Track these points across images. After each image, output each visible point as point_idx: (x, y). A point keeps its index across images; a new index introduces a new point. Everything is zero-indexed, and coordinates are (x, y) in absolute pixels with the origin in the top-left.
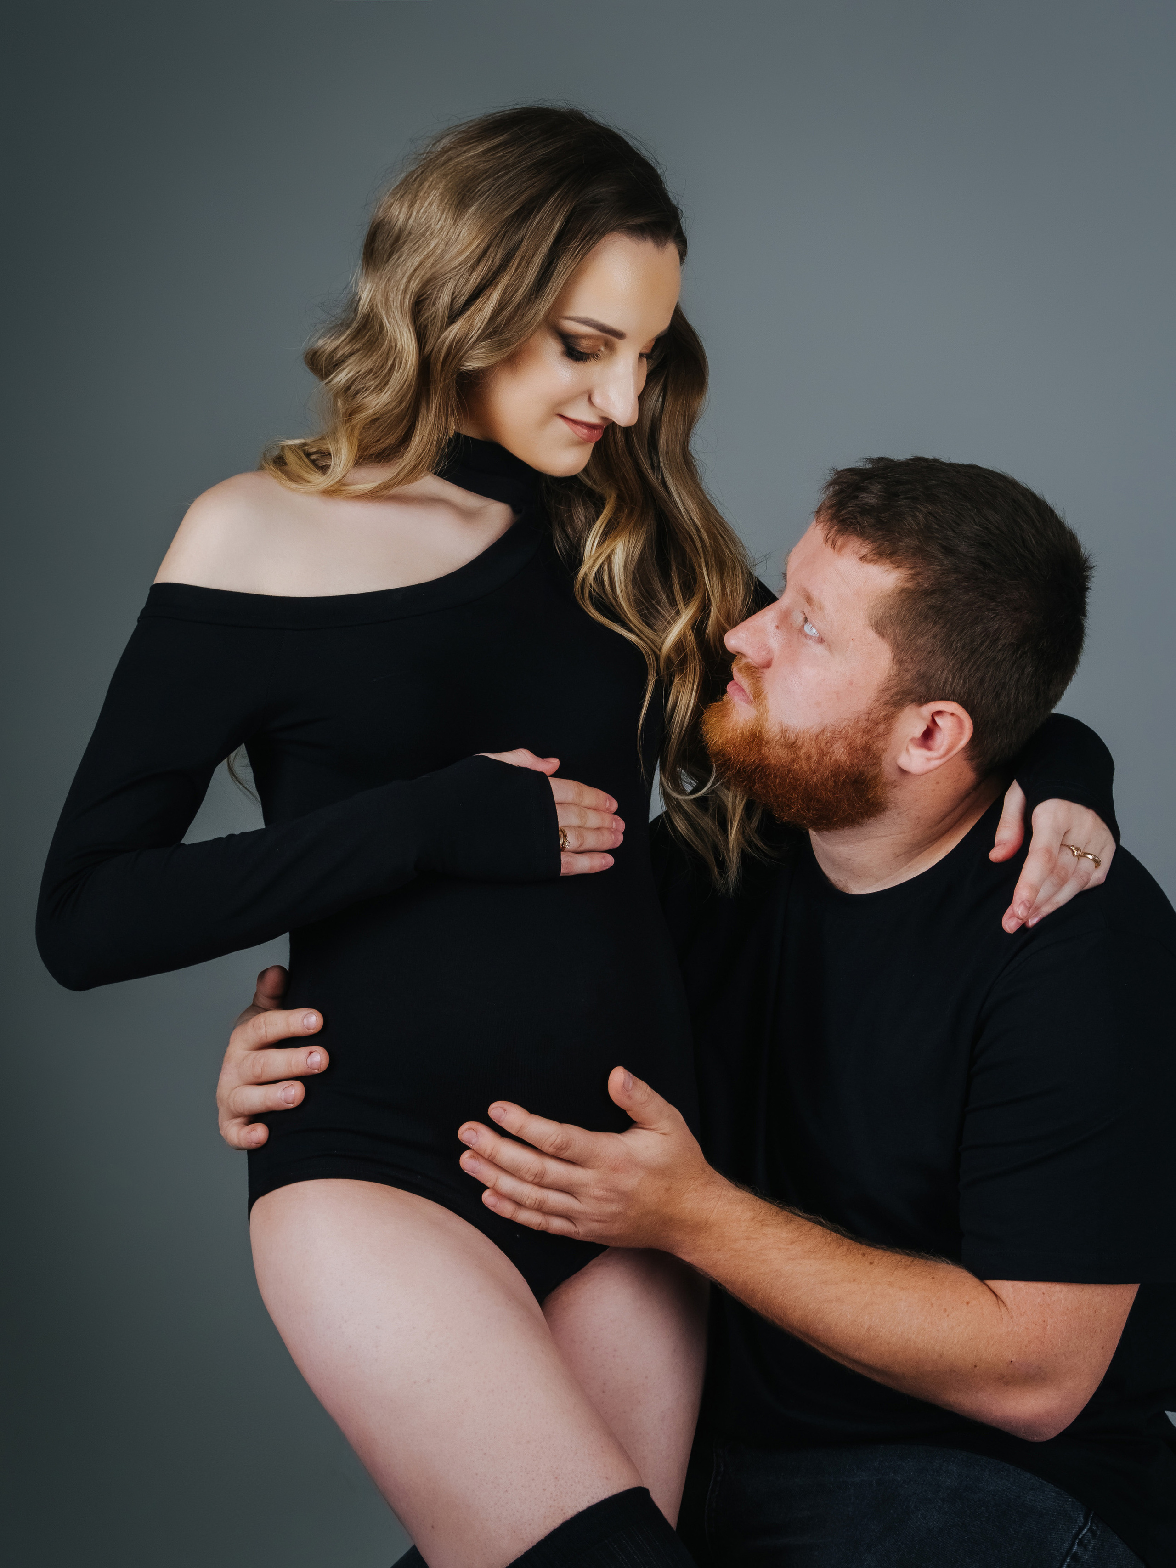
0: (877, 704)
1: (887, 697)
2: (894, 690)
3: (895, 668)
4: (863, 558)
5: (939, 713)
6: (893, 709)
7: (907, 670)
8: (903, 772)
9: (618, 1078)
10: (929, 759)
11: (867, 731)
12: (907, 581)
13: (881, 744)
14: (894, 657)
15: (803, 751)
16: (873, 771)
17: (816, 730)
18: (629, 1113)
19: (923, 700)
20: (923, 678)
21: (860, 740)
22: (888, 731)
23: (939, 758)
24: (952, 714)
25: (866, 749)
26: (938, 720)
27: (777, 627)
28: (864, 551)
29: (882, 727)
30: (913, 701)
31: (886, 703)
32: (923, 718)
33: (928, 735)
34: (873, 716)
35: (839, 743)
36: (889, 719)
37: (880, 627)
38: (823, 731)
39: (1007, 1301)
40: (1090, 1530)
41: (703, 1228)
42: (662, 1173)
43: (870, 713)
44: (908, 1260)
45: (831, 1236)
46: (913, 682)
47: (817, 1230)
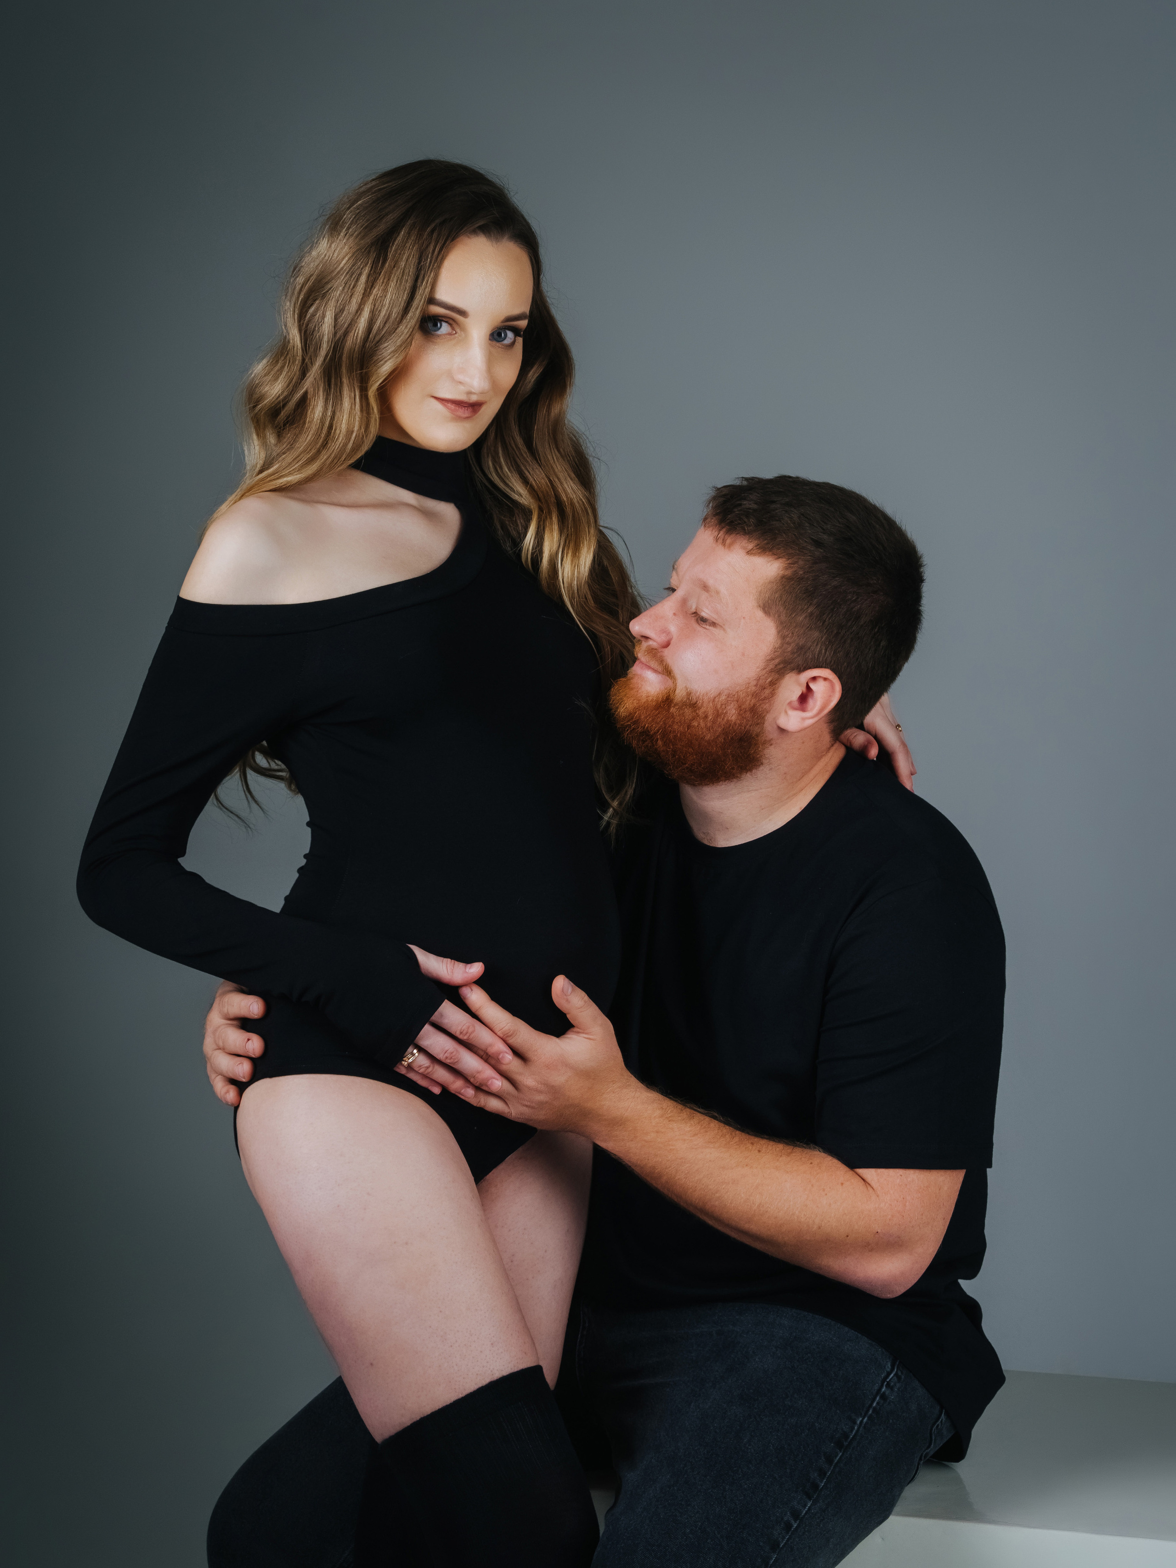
0: (764, 672)
1: (771, 666)
2: (777, 661)
3: (779, 642)
4: (749, 553)
5: (814, 679)
6: (777, 676)
7: (789, 643)
8: (782, 730)
9: (560, 985)
10: (804, 719)
11: (755, 695)
12: (786, 569)
13: (766, 706)
14: (779, 632)
15: (702, 710)
16: (757, 729)
17: (712, 694)
18: (568, 1016)
19: (801, 669)
20: (801, 649)
21: (749, 702)
22: (773, 694)
23: (812, 718)
24: (825, 679)
25: (753, 710)
26: (812, 686)
27: (675, 614)
28: (750, 546)
29: (767, 692)
30: (792, 670)
31: (771, 671)
32: (800, 684)
33: (804, 698)
34: (761, 682)
35: (732, 705)
36: (774, 684)
37: (766, 608)
38: (720, 694)
39: (873, 1184)
40: (896, 1375)
41: (617, 1122)
42: (589, 1075)
43: (758, 679)
44: (789, 1149)
45: (726, 1129)
46: (793, 653)
47: (714, 1124)
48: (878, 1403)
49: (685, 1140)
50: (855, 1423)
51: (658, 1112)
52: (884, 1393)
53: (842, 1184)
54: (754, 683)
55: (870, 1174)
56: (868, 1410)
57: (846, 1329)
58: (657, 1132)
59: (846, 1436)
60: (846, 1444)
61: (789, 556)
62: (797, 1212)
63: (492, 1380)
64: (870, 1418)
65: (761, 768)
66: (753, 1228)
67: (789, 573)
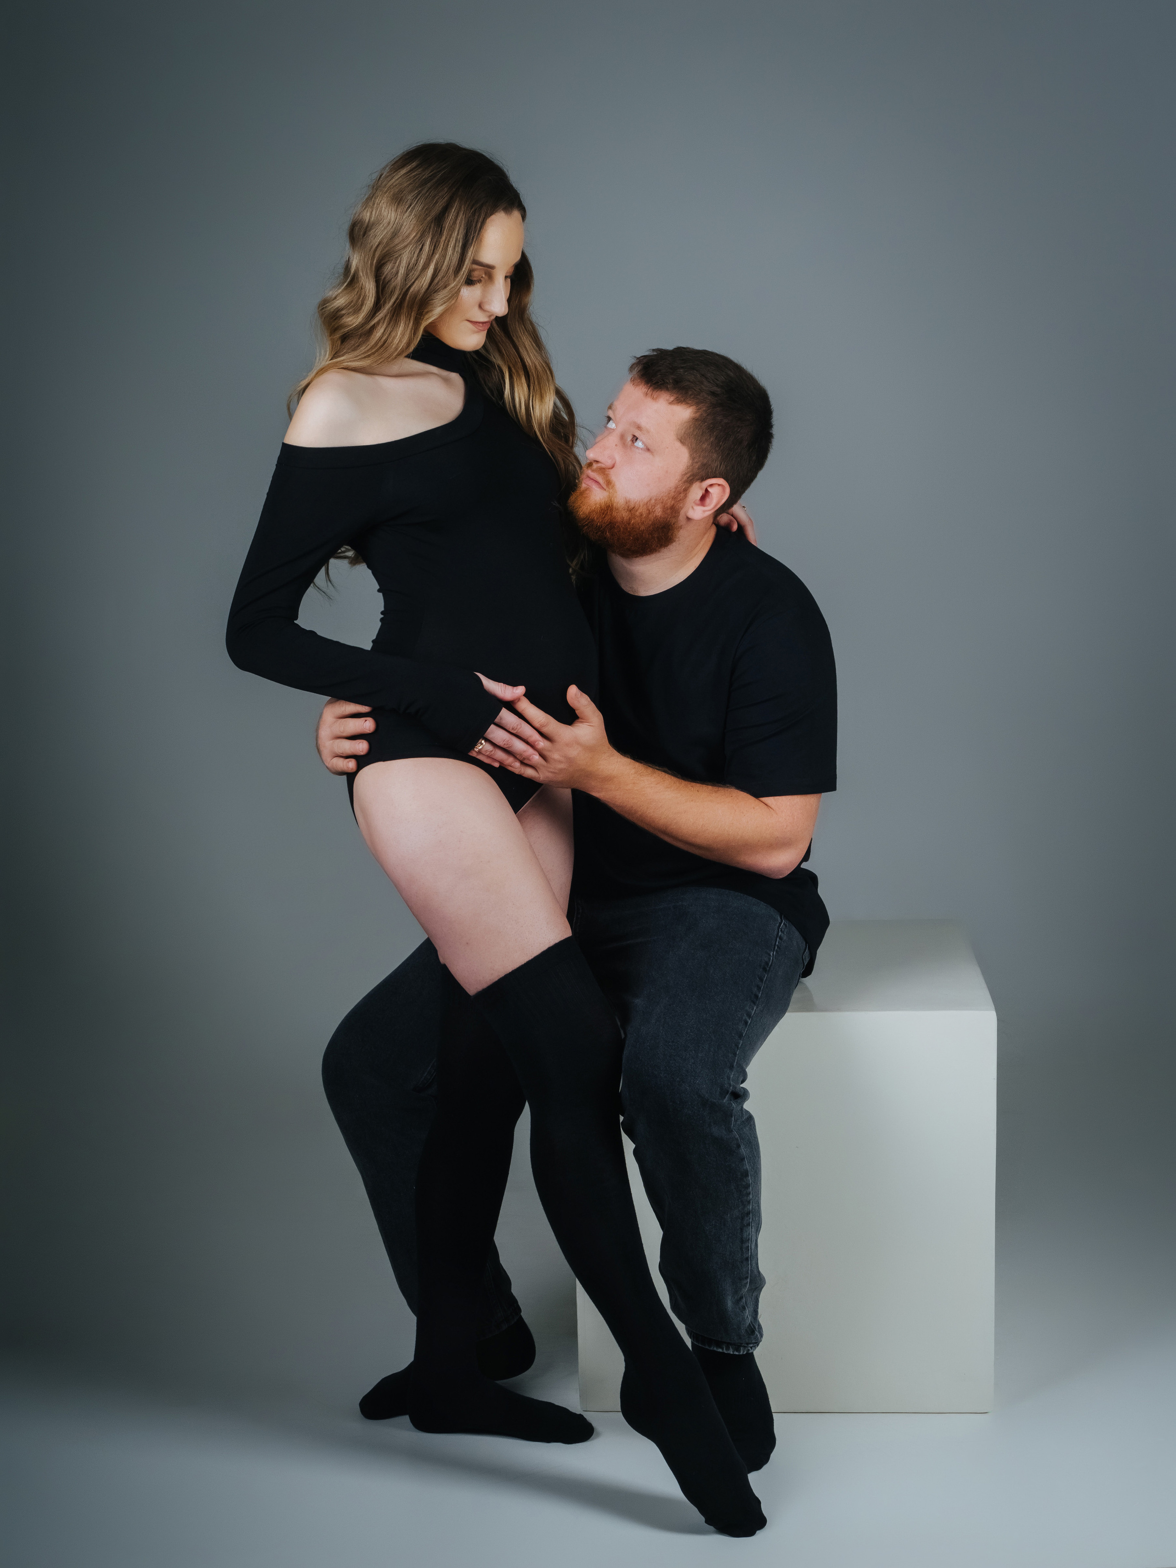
0: (680, 482)
1: (685, 478)
2: (688, 475)
3: (691, 462)
4: (671, 403)
5: (711, 485)
6: (689, 485)
7: (697, 463)
8: (688, 519)
9: (573, 691)
10: (704, 511)
11: (674, 498)
12: (696, 412)
13: (681, 505)
14: (691, 455)
15: (639, 511)
16: (673, 520)
17: (646, 500)
18: (576, 712)
19: (703, 479)
20: (704, 466)
21: (670, 503)
22: (686, 496)
23: (710, 510)
24: (719, 485)
25: (673, 508)
26: (709, 489)
27: (616, 445)
28: (672, 399)
29: (682, 495)
30: (698, 480)
31: (685, 482)
32: (701, 489)
33: (703, 498)
34: (678, 489)
35: (658, 506)
36: (686, 490)
37: (682, 441)
38: (651, 500)
39: (773, 806)
40: (784, 923)
41: (608, 779)
42: (590, 749)
43: (676, 488)
44: (716, 789)
45: (674, 779)
46: (699, 469)
47: (667, 776)
48: (778, 942)
49: (652, 787)
50: (770, 955)
51: (633, 771)
52: (781, 935)
53: (754, 808)
54: (673, 490)
55: (769, 800)
56: (775, 947)
57: (751, 898)
58: (634, 783)
59: (767, 964)
60: (768, 969)
61: (697, 404)
62: (727, 828)
63: (550, 946)
64: (777, 951)
65: (674, 544)
66: (698, 841)
67: (698, 415)
